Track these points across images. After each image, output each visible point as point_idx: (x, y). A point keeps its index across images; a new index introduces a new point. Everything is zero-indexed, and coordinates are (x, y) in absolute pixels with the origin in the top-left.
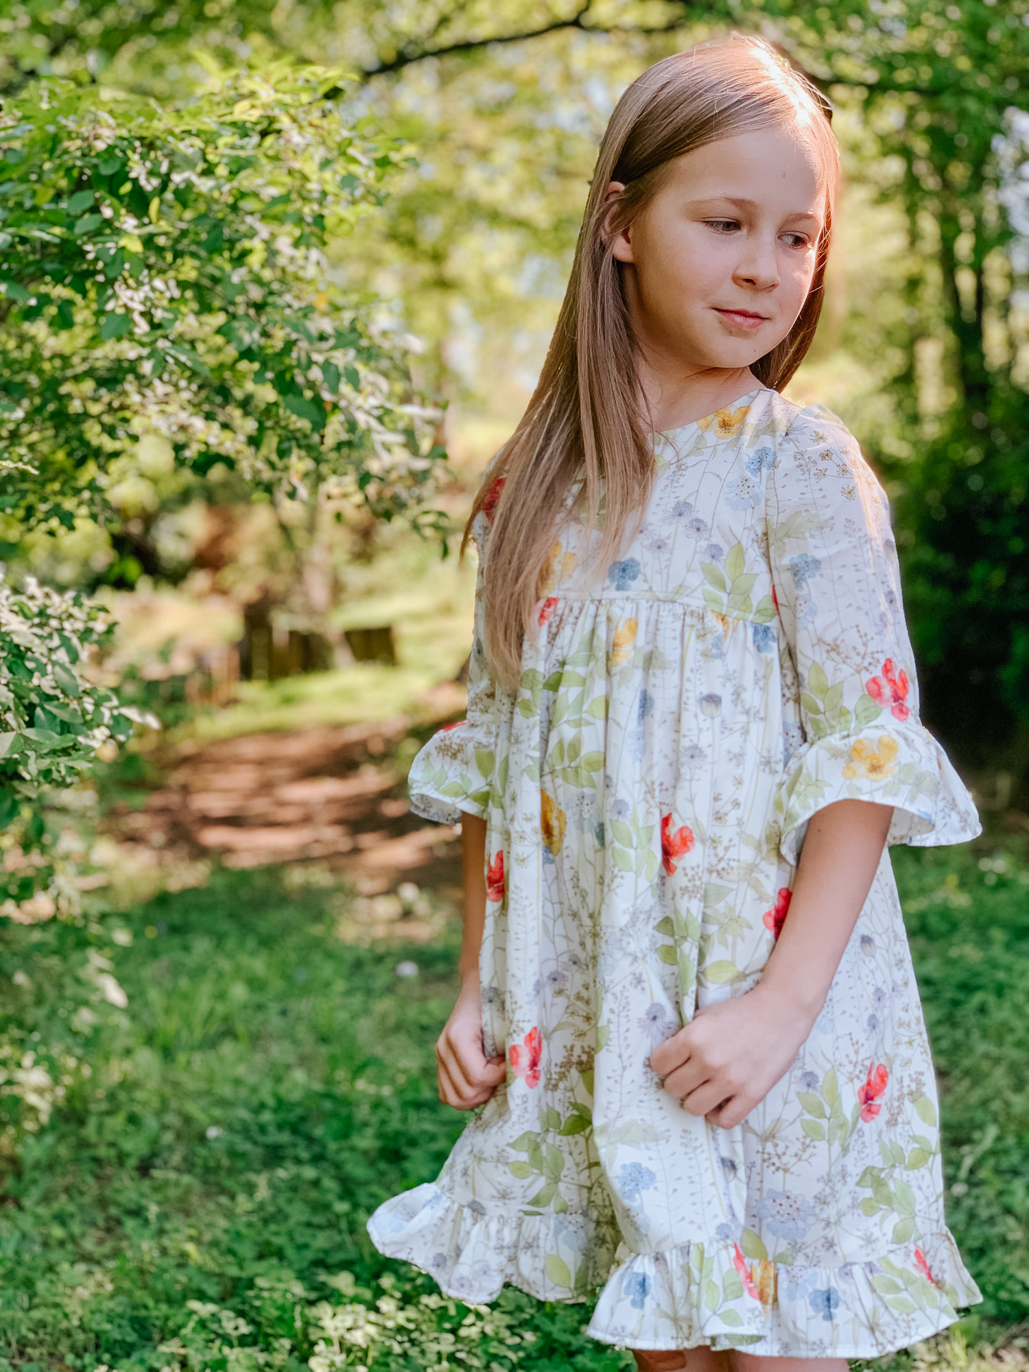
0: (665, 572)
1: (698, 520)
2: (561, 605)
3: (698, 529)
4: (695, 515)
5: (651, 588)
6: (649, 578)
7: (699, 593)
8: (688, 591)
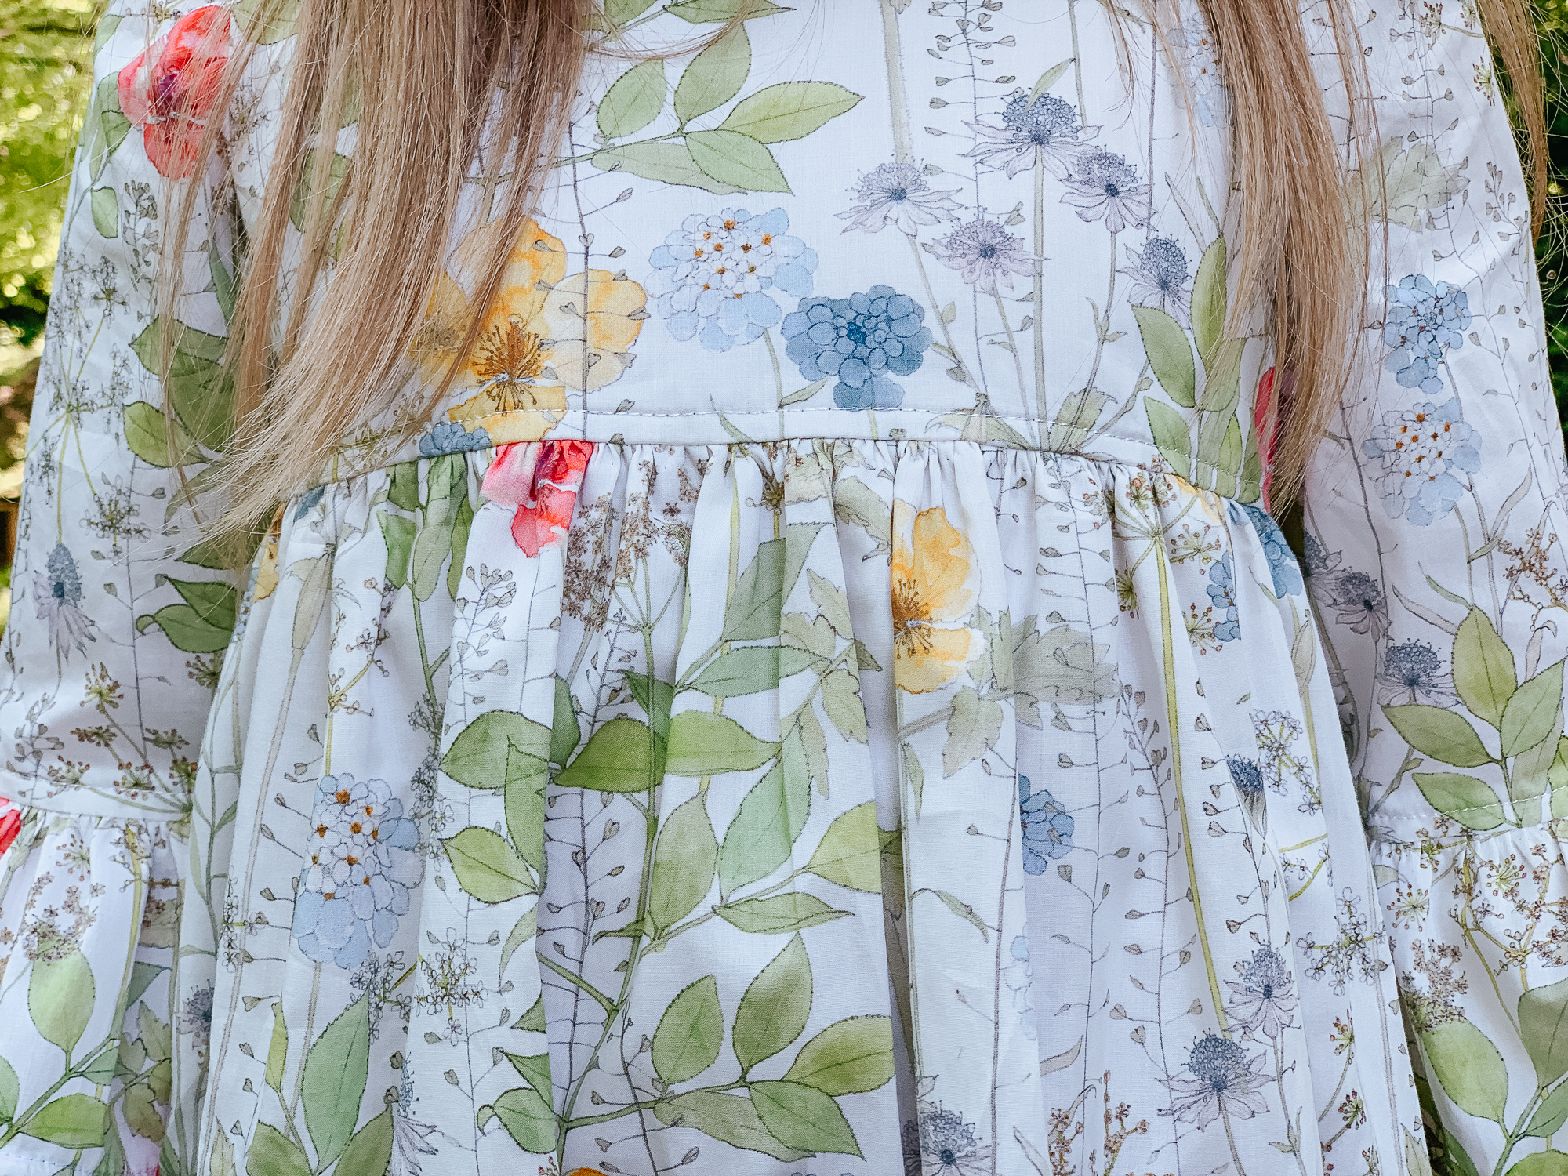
0: (1025, 340)
1: (1105, 159)
2: (604, 468)
3: (1112, 190)
4: (1092, 142)
5: (983, 402)
6: (970, 365)
7: (1137, 421)
8: (1111, 410)
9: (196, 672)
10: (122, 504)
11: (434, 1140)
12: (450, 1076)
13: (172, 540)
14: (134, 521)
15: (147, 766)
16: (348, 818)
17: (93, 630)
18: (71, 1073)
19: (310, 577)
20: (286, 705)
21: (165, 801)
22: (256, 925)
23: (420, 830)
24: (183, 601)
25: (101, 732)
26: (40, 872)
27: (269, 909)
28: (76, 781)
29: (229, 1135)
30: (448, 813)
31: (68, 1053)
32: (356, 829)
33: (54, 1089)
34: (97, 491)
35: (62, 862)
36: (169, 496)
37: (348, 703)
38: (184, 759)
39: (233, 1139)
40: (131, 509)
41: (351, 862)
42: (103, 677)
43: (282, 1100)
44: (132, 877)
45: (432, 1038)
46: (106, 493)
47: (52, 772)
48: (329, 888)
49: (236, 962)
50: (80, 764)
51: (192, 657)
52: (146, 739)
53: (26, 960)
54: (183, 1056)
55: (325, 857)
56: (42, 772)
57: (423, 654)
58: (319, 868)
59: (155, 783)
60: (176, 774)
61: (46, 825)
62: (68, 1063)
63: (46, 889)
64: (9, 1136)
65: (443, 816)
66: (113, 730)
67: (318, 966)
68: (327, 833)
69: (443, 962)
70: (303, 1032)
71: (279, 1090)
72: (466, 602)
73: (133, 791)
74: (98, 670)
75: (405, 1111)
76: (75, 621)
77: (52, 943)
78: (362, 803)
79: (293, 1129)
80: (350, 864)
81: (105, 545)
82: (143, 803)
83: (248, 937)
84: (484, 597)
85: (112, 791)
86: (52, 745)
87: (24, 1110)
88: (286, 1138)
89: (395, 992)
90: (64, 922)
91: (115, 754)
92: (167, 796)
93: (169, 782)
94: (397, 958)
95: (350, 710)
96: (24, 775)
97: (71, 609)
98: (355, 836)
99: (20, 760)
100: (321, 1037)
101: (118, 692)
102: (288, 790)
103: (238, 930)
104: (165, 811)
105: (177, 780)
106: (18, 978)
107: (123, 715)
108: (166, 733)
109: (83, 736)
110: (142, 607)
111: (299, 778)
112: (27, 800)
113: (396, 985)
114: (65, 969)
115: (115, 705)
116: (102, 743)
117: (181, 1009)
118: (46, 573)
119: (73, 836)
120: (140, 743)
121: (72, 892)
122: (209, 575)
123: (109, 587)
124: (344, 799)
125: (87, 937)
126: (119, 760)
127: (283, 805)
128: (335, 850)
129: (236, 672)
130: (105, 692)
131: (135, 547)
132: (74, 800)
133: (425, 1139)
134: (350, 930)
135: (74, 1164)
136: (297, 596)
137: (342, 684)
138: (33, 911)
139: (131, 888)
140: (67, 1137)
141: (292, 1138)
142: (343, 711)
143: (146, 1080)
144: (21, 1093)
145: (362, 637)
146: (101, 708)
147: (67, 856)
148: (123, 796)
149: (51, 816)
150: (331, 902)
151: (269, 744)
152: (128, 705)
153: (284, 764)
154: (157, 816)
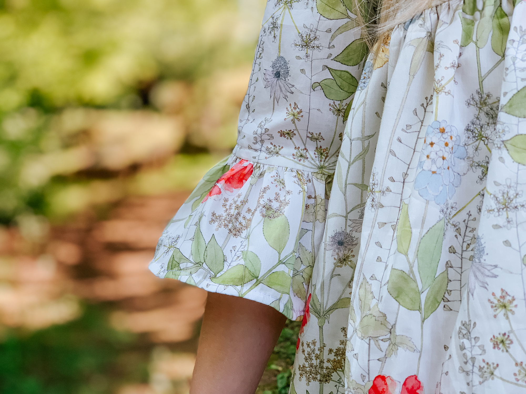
9: (332, 108)
10: (312, 35)
11: (495, 271)
12: (507, 243)
13: (331, 51)
14: (317, 43)
15: (305, 149)
16: (443, 140)
17: (293, 89)
18: (281, 262)
19: (419, 46)
20: (404, 99)
21: (312, 163)
22: (386, 192)
23: (468, 151)
24: (332, 78)
25: (290, 132)
26: (264, 185)
27: (391, 185)
28: (277, 153)
29: (368, 280)
30: (507, 129)
31: (280, 254)
32: (447, 145)
33: (274, 267)
34: (300, 32)
35: (273, 182)
36: (333, 32)
37: (446, 90)
38: (321, 147)
39: (370, 282)
40: (316, 38)
41: (444, 158)
42: (295, 108)
43: (408, 259)
44: (302, 190)
45: (497, 227)
46: (304, 32)
47: (267, 149)
48: (434, 169)
49: (375, 208)
50: (279, 146)
51: (332, 102)
52: (307, 137)
53: (261, 217)
54: (327, 260)
55: (433, 156)
56: (263, 149)
57: (479, 71)
58: (430, 160)
59: (308, 156)
60: (316, 153)
61: (264, 170)
62: (279, 258)
63: (268, 192)
64: (256, 284)
65: (504, 131)
66: (295, 132)
67: (427, 202)
68: (434, 146)
69: (504, 193)
70: (419, 230)
71: (406, 255)
72: (514, 41)
73: (300, 158)
74: (293, 105)
75: (479, 260)
76: (284, 86)
77: (271, 212)
78: (449, 134)
79: (412, 272)
80: (443, 159)
81: (302, 54)
82: (303, 163)
83: (382, 197)
84: (522, 39)
85: (291, 158)
86: (269, 138)
87: (263, 274)
88: (409, 276)
89: (453, 220)
90: (275, 205)
91: (293, 143)
92: (312, 162)
93: (313, 156)
94: (454, 205)
95: (447, 94)
96: (256, 150)
97: (283, 81)
98: (446, 148)
99: (254, 143)
100: (426, 233)
101: (301, 114)
102: (403, 136)
103: (377, 194)
104: (311, 168)
105: (317, 155)
106: (259, 224)
107: (301, 125)
108: (316, 134)
109: (282, 134)
110: (316, 79)
111: (408, 131)
112: (256, 160)
113: (453, 217)
114: (278, 222)
115: (299, 120)
116: (289, 138)
117: (328, 240)
118: (271, 69)
119: (277, 173)
120: (304, 138)
121: (277, 194)
122: (344, 68)
123: (302, 71)
124: (443, 131)
125: (286, 210)
126: (295, 145)
127: (400, 142)
128: (438, 153)
129: (365, 98)
130: (296, 114)
131: (316, 54)
132: (276, 160)
133: (491, 271)
134: (441, 188)
135: (280, 299)
136: (413, 53)
137: (443, 83)
138: (263, 199)
139: (301, 193)
140: (278, 287)
141: (411, 276)
142: (443, 94)
143: (301, 274)
144: (262, 267)
145: (453, 63)
146: (293, 121)
147: (275, 180)
148: (296, 160)
149: (266, 167)
150: (434, 175)
151: (396, 116)
152: (304, 121)
153: (402, 124)
154: (308, 169)
